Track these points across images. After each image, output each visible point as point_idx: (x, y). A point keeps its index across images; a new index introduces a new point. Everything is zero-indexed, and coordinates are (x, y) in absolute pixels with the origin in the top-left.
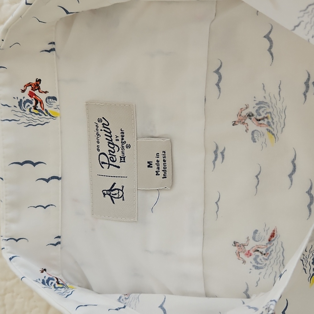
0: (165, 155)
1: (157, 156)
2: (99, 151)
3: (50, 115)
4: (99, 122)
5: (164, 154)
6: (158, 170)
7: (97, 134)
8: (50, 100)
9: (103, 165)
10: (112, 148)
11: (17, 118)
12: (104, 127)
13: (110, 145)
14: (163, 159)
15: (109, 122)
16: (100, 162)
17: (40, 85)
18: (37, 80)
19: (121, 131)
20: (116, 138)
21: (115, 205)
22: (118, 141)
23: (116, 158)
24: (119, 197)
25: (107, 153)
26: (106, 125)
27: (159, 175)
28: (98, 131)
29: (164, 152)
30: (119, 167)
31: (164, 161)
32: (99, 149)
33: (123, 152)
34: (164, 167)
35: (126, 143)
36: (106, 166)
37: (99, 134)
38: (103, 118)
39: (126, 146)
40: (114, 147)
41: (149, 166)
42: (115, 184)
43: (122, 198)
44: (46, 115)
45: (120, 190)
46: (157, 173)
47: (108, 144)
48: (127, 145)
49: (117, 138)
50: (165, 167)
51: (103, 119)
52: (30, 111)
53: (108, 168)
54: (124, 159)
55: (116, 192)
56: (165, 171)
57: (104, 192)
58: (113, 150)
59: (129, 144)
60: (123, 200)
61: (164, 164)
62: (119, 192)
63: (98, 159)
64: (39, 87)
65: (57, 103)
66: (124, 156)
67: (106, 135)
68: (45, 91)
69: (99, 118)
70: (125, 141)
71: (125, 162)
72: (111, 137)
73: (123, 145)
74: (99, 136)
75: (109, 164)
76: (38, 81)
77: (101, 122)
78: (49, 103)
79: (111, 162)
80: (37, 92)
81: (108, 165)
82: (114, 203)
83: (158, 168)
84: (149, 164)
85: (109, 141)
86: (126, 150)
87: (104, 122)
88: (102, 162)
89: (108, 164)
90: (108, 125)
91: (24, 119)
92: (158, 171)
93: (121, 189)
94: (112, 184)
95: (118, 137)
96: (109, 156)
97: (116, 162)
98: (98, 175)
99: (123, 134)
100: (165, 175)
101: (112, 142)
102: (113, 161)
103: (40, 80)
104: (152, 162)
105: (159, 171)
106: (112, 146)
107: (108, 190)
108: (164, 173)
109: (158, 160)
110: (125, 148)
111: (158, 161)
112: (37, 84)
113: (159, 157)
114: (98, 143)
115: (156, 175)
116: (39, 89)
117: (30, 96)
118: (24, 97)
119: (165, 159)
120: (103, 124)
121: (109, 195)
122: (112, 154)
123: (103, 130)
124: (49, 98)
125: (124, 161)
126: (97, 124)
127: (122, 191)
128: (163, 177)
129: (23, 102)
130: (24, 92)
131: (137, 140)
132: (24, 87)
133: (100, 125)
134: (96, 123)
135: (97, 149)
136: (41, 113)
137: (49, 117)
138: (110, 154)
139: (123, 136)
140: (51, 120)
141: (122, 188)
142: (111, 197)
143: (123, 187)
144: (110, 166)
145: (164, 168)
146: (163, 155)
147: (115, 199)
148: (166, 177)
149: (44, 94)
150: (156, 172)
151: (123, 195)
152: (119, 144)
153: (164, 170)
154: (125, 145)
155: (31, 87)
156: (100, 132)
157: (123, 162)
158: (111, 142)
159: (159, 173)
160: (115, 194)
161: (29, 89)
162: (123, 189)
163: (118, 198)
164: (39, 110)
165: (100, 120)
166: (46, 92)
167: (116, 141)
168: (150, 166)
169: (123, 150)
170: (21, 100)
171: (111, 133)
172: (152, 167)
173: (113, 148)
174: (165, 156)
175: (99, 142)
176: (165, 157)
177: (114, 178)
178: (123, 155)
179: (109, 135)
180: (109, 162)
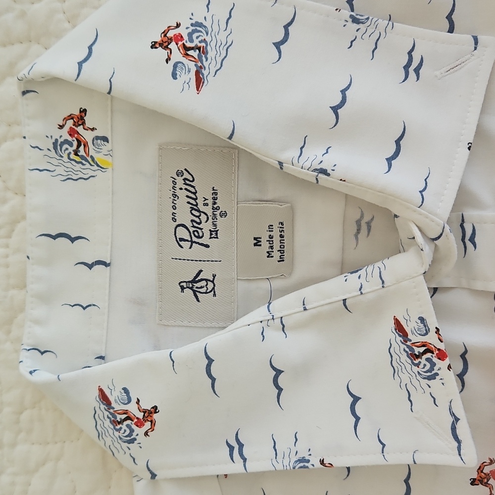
0: (283, 228)
1: (270, 230)
2: (175, 222)
3: (98, 165)
4: (178, 175)
5: (281, 226)
6: (270, 250)
7: (173, 194)
8: (99, 141)
9: (182, 243)
10: (196, 216)
11: (51, 168)
12: (186, 184)
13: (193, 212)
14: (280, 233)
15: (194, 176)
16: (176, 238)
17: (85, 118)
18: (82, 110)
19: (214, 190)
20: (204, 201)
21: (200, 303)
22: (208, 205)
23: (202, 232)
24: (208, 291)
25: (189, 225)
26: (189, 180)
27: (273, 257)
28: (175, 190)
29: (282, 224)
30: (207, 246)
31: (281, 236)
32: (176, 218)
33: (215, 223)
34: (280, 246)
35: (219, 209)
36: (186, 245)
37: (176, 195)
38: (186, 170)
39: (220, 214)
40: (200, 215)
42: (201, 271)
43: (213, 292)
44: (91, 165)
45: (210, 281)
46: (270, 254)
47: (191, 211)
48: (222, 212)
49: (205, 202)
50: (282, 245)
51: (184, 171)
52: (69, 158)
53: (190, 248)
54: (217, 234)
55: (203, 283)
56: (282, 251)
57: (182, 284)
58: (198, 220)
59: (225, 211)
60: (215, 295)
61: (282, 241)
63: (174, 233)
64: (83, 120)
65: (109, 146)
66: (216, 229)
67: (187, 196)
68: (91, 128)
69: (178, 170)
70: (218, 207)
71: (217, 238)
72: (195, 199)
73: (215, 213)
74: (177, 197)
75: (192, 242)
76: (83, 112)
77: (182, 176)
78: (97, 147)
79: (194, 239)
80: (80, 129)
81: (190, 243)
82: (198, 301)
83: (272, 247)
85: (193, 206)
86: (220, 221)
87: (186, 175)
88: (179, 239)
89: (190, 241)
90: (193, 180)
91: (60, 170)
92: (271, 252)
93: (212, 280)
94: (197, 272)
95: (208, 200)
96: (192, 229)
97: (203, 238)
98: (173, 258)
99: (216, 195)
100: (282, 257)
102: (199, 237)
103: (85, 111)
104: (260, 238)
105: (273, 252)
106: (197, 214)
107: (189, 282)
108: (280, 254)
109: (271, 235)
110: (218, 217)
111: (271, 237)
112: (81, 116)
113: (272, 231)
114: (174, 209)
115: (268, 257)
116: (84, 125)
117: (70, 135)
118: (61, 136)
119: (282, 233)
120: (185, 179)
121: (191, 288)
122: (197, 225)
123: (183, 188)
124: (97, 138)
125: (215, 236)
126: (175, 179)
127: (213, 282)
128: (280, 260)
129: (59, 143)
130: (62, 128)
131: (238, 205)
132: (63, 120)
133: (180, 181)
134: (173, 178)
135: (173, 218)
136: (84, 162)
137: (96, 167)
138: (193, 226)
140: (99, 173)
141: (213, 277)
142: (194, 292)
143: (214, 276)
144: (194, 244)
145: (280, 248)
146: (280, 228)
147: (201, 295)
148: (283, 261)
149: (90, 131)
150: (268, 252)
151: (213, 288)
152: (209, 210)
153: (280, 249)
154: (218, 213)
155: (72, 120)
156: (178, 192)
157: (215, 238)
158: (195, 207)
159: (273, 254)
160: (202, 287)
161: (70, 123)
162: (214, 279)
163: (206, 293)
164: (82, 157)
165: (180, 173)
166: (93, 129)
167: (204, 205)
168: (258, 244)
169: (215, 220)
170: (57, 140)
171: (197, 194)
173: (198, 217)
175: (175, 207)
176: (282, 230)
177: (199, 262)
178: (215, 227)
179: (194, 196)
180: (191, 237)
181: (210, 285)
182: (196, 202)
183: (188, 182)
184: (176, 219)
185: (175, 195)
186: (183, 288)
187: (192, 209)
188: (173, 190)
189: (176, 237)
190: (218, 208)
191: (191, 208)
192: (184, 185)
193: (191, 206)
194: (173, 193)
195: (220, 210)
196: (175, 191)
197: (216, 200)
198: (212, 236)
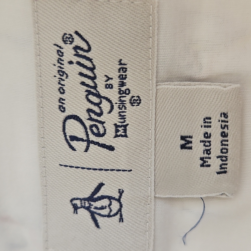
0: (227, 122)
1: (206, 124)
2: (64, 112)
4: (65, 42)
5: (223, 118)
6: (206, 155)
7: (59, 71)
9: (74, 143)
10: (95, 104)
12: (77, 55)
13: (91, 97)
14: (222, 130)
15: (90, 43)
16: (65, 136)
19: (121, 64)
20: (107, 81)
21: (100, 230)
22: (112, 88)
23: (104, 127)
24: (111, 214)
25: (84, 116)
26: (82, 49)
27: (209, 166)
28: (61, 64)
29: (225, 115)
30: (111, 148)
31: (224, 135)
32: (64, 105)
33: (122, 114)
34: (222, 150)
35: (129, 93)
36: (80, 146)
37: (64, 72)
38: (77, 33)
39: (131, 100)
40: (101, 103)
41: (183, 147)
42: (101, 185)
43: (119, 215)
45: (114, 199)
46: (205, 162)
47: (87, 96)
48: (133, 97)
49: (108, 83)
50: (224, 149)
51: (75, 36)
53: (86, 150)
54: (125, 131)
55: (105, 202)
56: (223, 158)
57: (75, 202)
58: (98, 110)
59: (138, 97)
60: (121, 220)
61: (224, 143)
62: (111, 202)
63: (61, 129)
66: (124, 124)
67: (81, 74)
69: (65, 34)
70: (128, 89)
71: (126, 136)
72: (93, 78)
73: (122, 99)
74: (65, 75)
75: (89, 142)
77: (71, 43)
79: (92, 138)
81: (85, 144)
82: (97, 226)
83: (208, 152)
84: (183, 142)
85: (89, 89)
86: (130, 110)
87: (78, 42)
88: (71, 137)
89: (85, 141)
90: (89, 50)
92: (207, 158)
93: (117, 197)
94: (95, 186)
95: (112, 79)
96: (88, 123)
97: (105, 136)
98: (61, 165)
99: (125, 72)
100: (223, 166)
101: (95, 92)
102: (99, 135)
104: (191, 137)
105: (210, 158)
106: (95, 100)
107: (85, 199)
108: (221, 162)
109: (207, 133)
110: (128, 105)
111: (207, 135)
113: (210, 127)
114: (61, 93)
115: (202, 165)
119: (226, 130)
120: (76, 48)
121: (88, 209)
122: (95, 117)
123: (75, 61)
125: (123, 134)
126: (60, 47)
127: (119, 200)
128: (219, 170)
131: (158, 87)
133: (68, 50)
134: (57, 46)
135: (60, 106)
138: (91, 119)
139: (123, 78)
141: (119, 194)
142: (93, 214)
143: (121, 192)
144: (92, 145)
145: (222, 152)
146: (222, 121)
147: (102, 218)
148: (225, 172)
150: (202, 159)
151: (120, 210)
152: (113, 94)
153: (221, 154)
154: (127, 98)
156: (67, 68)
157: (122, 136)
158: (92, 90)
159: (209, 162)
160: (102, 208)
162: (120, 197)
163: (109, 216)
165: (67, 39)
167: (106, 88)
168: (187, 146)
169: (123, 110)
171: (95, 71)
172: (190, 148)
173: (98, 105)
174: (227, 124)
175: (63, 90)
176: (225, 126)
177: (99, 172)
178: (122, 120)
179: (90, 74)
180: (87, 135)
181: (115, 206)
182: (95, 83)
183: (81, 52)
184: (64, 108)
185: (62, 72)
186: (76, 208)
187: (89, 93)
188: (59, 65)
189: (65, 134)
190: (127, 92)
191: (87, 91)
192: (76, 57)
193: (86, 88)
194: (59, 69)
195: (131, 95)
196: (62, 66)
197: (125, 79)
198: (118, 134)
